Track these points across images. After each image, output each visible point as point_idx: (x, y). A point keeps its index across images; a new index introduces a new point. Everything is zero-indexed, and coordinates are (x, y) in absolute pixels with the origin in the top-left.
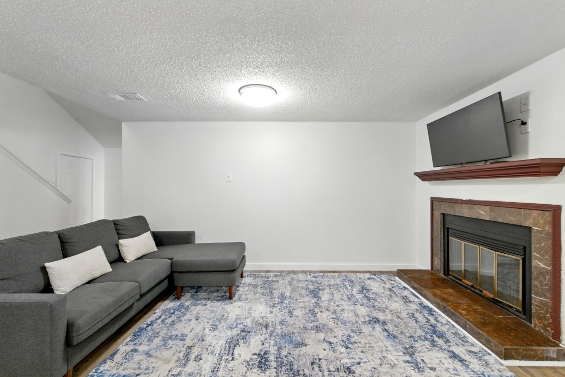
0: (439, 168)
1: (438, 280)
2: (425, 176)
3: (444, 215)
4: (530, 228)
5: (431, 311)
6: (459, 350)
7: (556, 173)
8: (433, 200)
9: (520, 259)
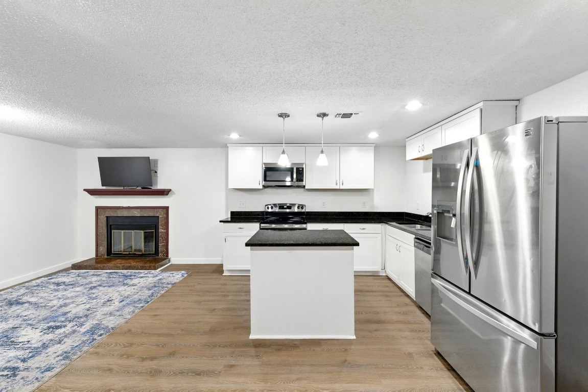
0: (104, 188)
1: (107, 259)
2: (93, 192)
3: (107, 217)
4: (158, 217)
5: (116, 272)
6: (141, 275)
7: (167, 194)
8: (97, 208)
9: (154, 231)
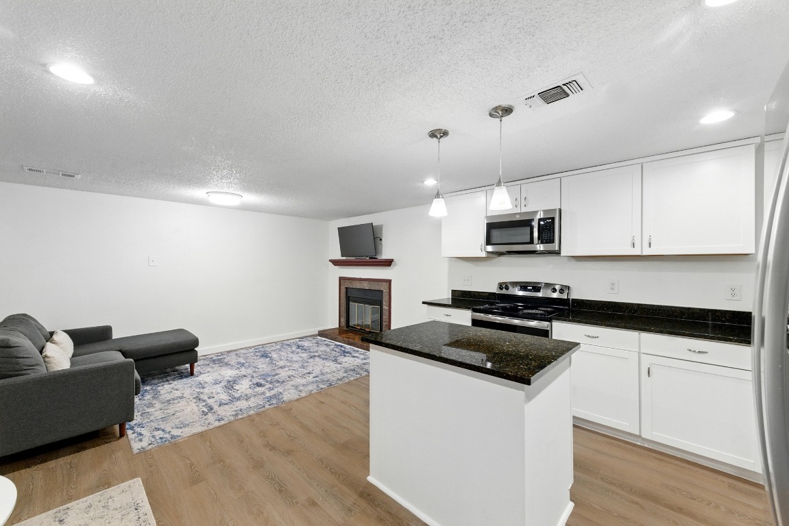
0: (344, 258)
1: (344, 331)
2: (336, 263)
3: (347, 288)
4: (383, 291)
5: (342, 346)
7: (390, 265)
8: (341, 279)
9: (380, 307)
